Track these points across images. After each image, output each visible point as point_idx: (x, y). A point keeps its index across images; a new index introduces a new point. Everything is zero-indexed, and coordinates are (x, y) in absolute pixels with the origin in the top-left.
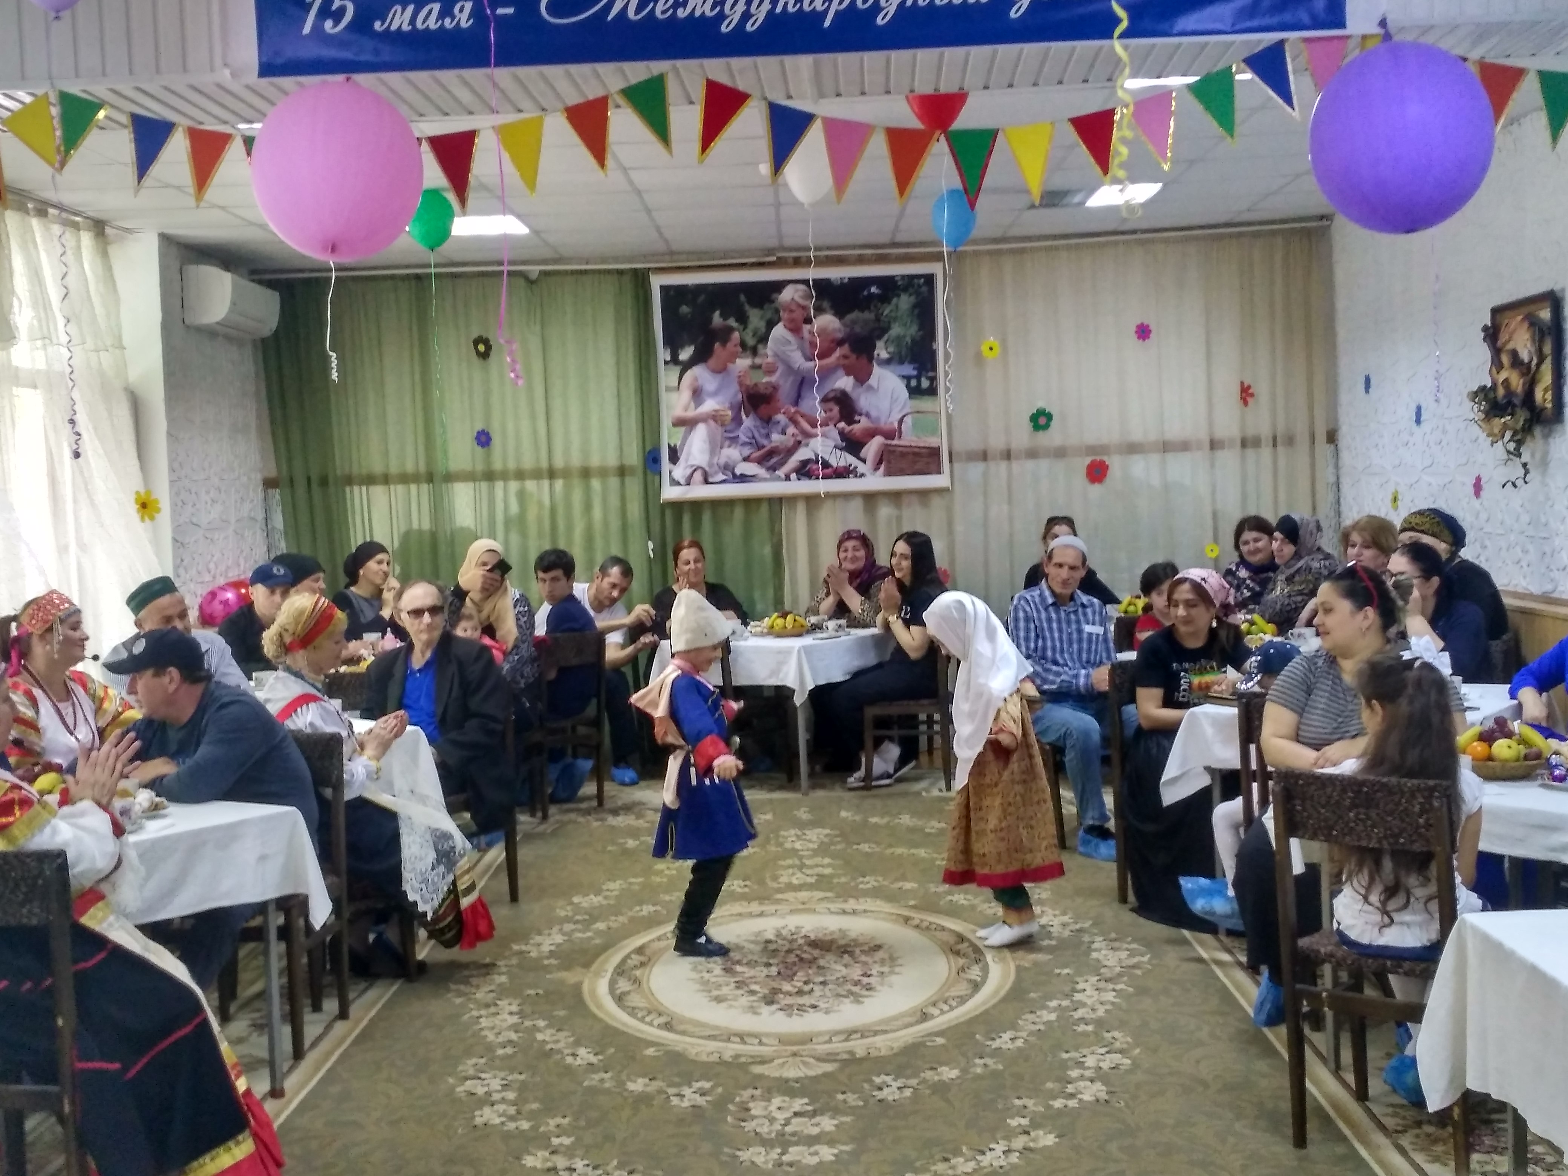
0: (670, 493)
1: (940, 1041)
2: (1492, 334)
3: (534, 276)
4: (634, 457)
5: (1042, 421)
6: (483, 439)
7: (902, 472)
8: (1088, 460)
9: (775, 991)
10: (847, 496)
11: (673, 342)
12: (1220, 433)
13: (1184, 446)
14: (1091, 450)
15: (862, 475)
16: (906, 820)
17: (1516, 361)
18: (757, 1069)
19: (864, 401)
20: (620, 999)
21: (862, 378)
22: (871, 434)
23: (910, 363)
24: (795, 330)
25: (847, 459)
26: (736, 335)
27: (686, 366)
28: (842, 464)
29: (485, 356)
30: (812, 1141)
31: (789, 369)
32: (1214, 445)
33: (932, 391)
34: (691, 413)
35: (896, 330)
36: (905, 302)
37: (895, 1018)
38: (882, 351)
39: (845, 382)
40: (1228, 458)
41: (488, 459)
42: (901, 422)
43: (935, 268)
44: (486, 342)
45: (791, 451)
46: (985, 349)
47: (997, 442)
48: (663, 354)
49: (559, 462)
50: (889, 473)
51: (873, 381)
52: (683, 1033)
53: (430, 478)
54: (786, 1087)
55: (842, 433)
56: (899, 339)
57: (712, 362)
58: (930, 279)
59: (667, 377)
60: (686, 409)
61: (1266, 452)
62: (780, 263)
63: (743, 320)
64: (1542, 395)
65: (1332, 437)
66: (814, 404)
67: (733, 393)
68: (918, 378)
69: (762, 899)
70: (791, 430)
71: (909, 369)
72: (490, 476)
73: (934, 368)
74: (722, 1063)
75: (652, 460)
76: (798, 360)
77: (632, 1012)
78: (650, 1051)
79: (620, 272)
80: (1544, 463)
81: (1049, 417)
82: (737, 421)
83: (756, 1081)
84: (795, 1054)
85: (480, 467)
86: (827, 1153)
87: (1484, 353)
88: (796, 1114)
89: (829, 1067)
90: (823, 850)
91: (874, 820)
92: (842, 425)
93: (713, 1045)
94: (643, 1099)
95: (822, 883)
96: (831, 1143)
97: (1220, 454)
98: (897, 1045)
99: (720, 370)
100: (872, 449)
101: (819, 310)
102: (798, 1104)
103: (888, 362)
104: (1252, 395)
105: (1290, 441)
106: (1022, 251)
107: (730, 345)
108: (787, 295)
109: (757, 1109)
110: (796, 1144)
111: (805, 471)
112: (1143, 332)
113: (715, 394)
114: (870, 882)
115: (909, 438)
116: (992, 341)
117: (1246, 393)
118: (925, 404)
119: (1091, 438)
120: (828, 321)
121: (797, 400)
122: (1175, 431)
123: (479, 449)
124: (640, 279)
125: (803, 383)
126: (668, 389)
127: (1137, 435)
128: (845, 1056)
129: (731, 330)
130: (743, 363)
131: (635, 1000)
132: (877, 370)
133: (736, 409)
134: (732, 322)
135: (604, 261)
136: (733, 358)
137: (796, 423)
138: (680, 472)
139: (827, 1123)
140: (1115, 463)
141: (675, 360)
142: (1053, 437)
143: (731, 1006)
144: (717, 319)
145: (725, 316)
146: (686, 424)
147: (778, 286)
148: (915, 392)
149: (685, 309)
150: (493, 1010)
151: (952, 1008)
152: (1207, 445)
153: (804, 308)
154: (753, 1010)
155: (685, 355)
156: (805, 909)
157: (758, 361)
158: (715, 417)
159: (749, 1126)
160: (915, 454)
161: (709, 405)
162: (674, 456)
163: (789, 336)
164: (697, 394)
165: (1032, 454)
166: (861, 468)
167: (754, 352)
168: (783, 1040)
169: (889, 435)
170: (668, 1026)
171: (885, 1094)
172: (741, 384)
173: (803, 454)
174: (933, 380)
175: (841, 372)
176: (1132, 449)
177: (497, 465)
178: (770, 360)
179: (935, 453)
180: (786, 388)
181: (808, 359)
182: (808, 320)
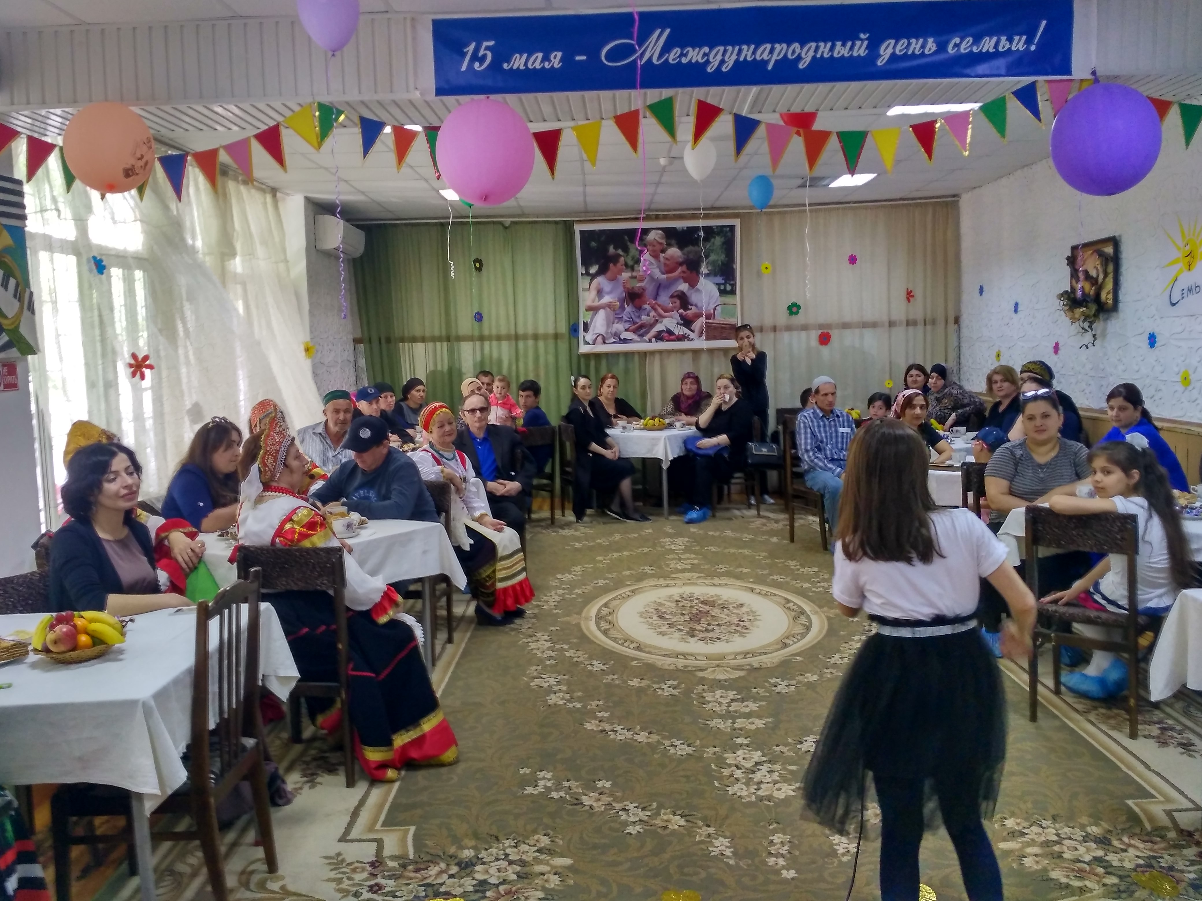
0: (584, 349)
1: (799, 659)
2: (1072, 261)
3: (507, 225)
4: (563, 328)
5: (794, 309)
6: (479, 317)
7: (715, 338)
8: (820, 332)
9: (693, 630)
10: (683, 352)
11: (586, 263)
12: (895, 317)
13: (874, 325)
14: (821, 326)
15: (692, 340)
16: (729, 533)
17: (1088, 276)
18: (700, 674)
19: (694, 298)
20: (605, 632)
21: (693, 284)
22: (698, 316)
23: (721, 276)
24: (656, 256)
25: (683, 330)
26: (622, 259)
27: (593, 277)
28: (681, 333)
29: (479, 269)
30: (748, 716)
31: (652, 278)
32: (891, 324)
33: (733, 292)
34: (596, 303)
35: (713, 257)
36: (718, 241)
37: (769, 645)
38: (704, 270)
39: (683, 287)
40: (899, 332)
41: (481, 328)
42: (715, 309)
43: (736, 222)
44: (480, 262)
45: (652, 326)
46: (763, 268)
47: (768, 321)
48: (581, 270)
49: (521, 331)
50: (707, 339)
51: (699, 286)
52: (649, 653)
53: (448, 339)
54: (718, 684)
55: (681, 316)
56: (713, 263)
57: (609, 274)
58: (732, 228)
59: (583, 283)
60: (593, 302)
61: (920, 328)
62: (648, 218)
63: (626, 250)
64: (1106, 296)
65: (957, 321)
66: (664, 299)
67: (620, 292)
68: (724, 284)
69: (665, 577)
70: (653, 313)
71: (720, 280)
72: (482, 338)
73: (734, 279)
74: (677, 670)
75: (574, 330)
76: (658, 274)
77: (615, 640)
78: (634, 663)
79: (556, 223)
80: (1104, 335)
81: (799, 307)
82: (622, 308)
83: (702, 681)
84: (718, 666)
85: (476, 333)
86: (759, 723)
87: (1067, 271)
88: (732, 700)
89: (742, 674)
90: (687, 550)
91: (711, 533)
92: (681, 311)
93: (669, 660)
94: (640, 691)
95: (694, 568)
96: (760, 717)
97: (894, 330)
98: (776, 661)
99: (613, 279)
100: (698, 324)
101: (669, 245)
102: (732, 694)
103: (707, 275)
104: (913, 296)
105: (934, 322)
106: (786, 212)
107: (619, 265)
108: (652, 236)
109: (709, 697)
110: (739, 717)
111: (659, 337)
112: (853, 260)
113: (609, 293)
114: (722, 568)
115: (719, 319)
116: (767, 264)
117: (910, 295)
118: (728, 299)
119: (821, 320)
120: (674, 251)
121: (656, 297)
122: (869, 317)
123: (476, 323)
124: (568, 227)
125: (659, 287)
126: (583, 290)
127: (847, 319)
128: (748, 667)
129: (620, 256)
130: (626, 275)
131: (613, 633)
132: (702, 280)
133: (622, 301)
134: (620, 252)
135: (547, 216)
136: (620, 272)
137: (655, 309)
138: (589, 337)
139: (753, 706)
140: (835, 334)
141: (587, 273)
142: (800, 319)
143: (671, 638)
144: (611, 250)
145: (616, 248)
146: (594, 309)
148: (723, 292)
149: (593, 244)
150: (534, 638)
151: (799, 640)
152: (887, 324)
153: (661, 244)
154: (683, 640)
155: (593, 270)
156: (690, 583)
157: (634, 274)
158: (609, 306)
159: (709, 707)
160: (722, 328)
161: (606, 299)
162: (586, 328)
163: (652, 260)
164: (600, 293)
165: (789, 328)
166: (692, 335)
167: (632, 269)
168: (709, 658)
169: (708, 317)
170: (638, 648)
171: (779, 689)
172: (624, 287)
173: (659, 327)
174: (733, 285)
175: (682, 280)
176: (846, 326)
177: (486, 332)
178: (641, 273)
180: (650, 289)
181: (663, 273)
182: (663, 251)
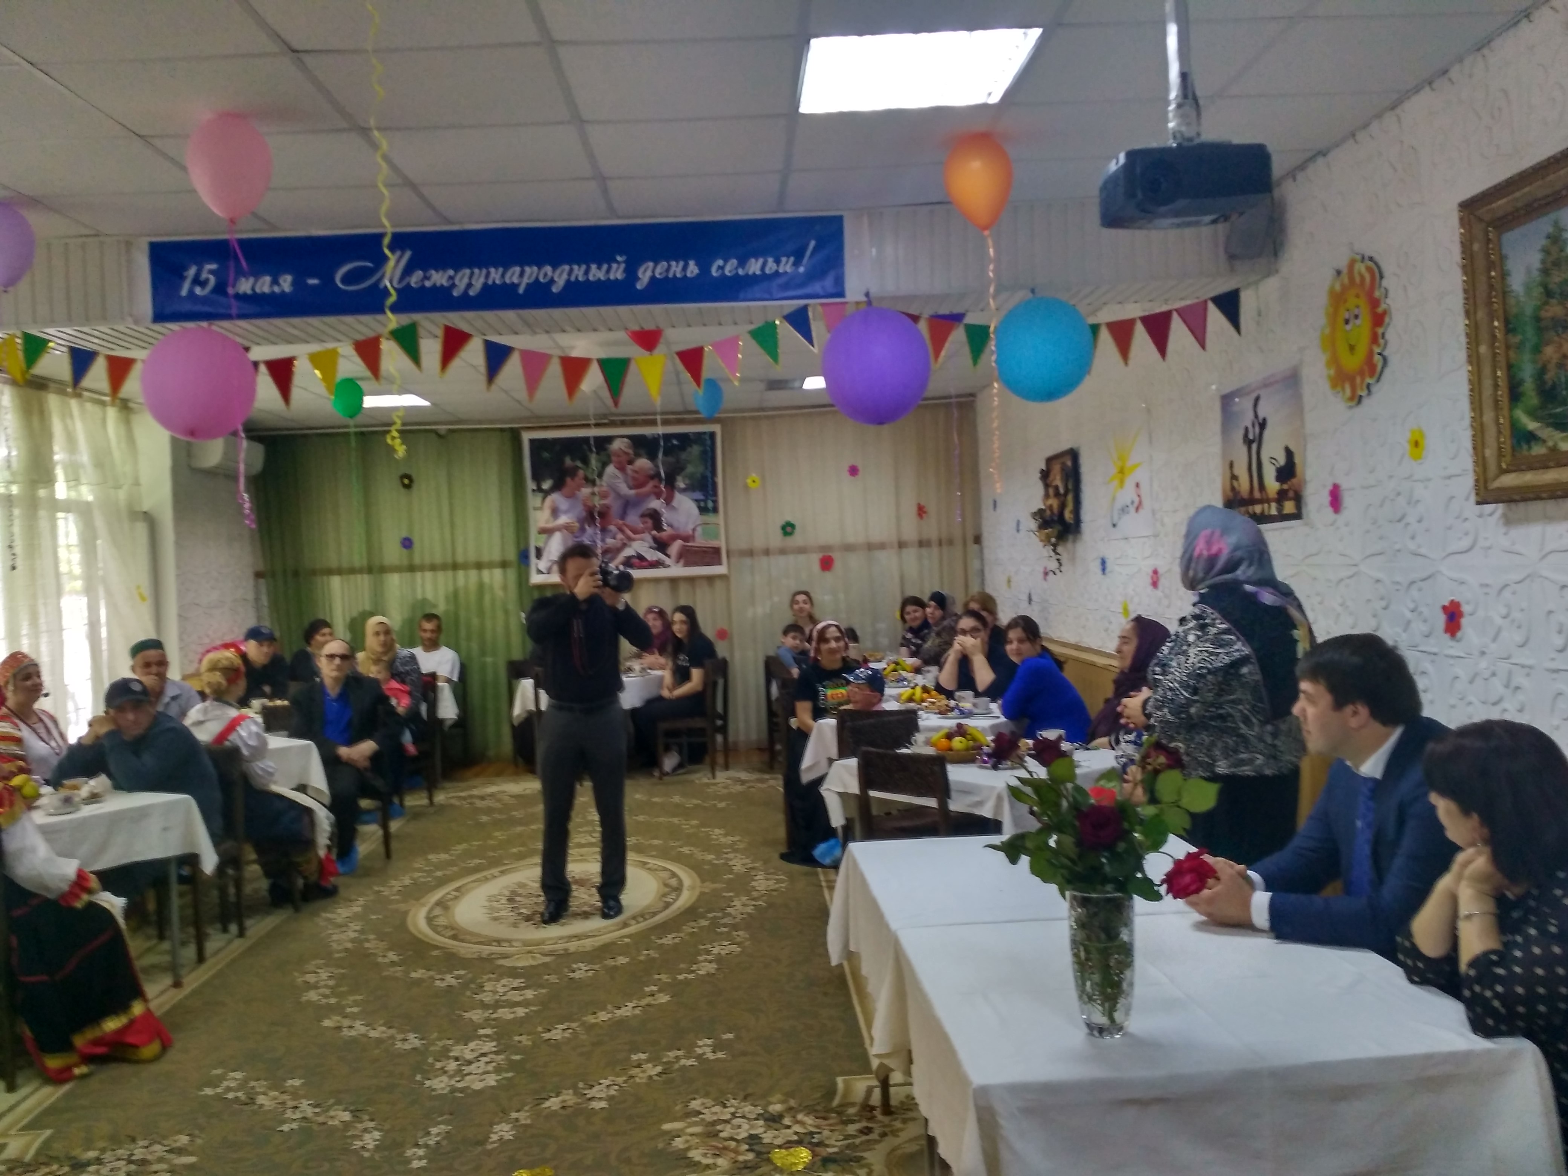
2: (1045, 476)
3: (443, 433)
4: (512, 555)
5: (789, 529)
6: (407, 543)
7: (695, 564)
8: (820, 555)
10: (658, 581)
11: (537, 477)
12: (905, 537)
13: (882, 546)
14: (823, 548)
15: (669, 566)
17: (1056, 493)
21: (669, 501)
22: (674, 538)
23: (700, 491)
24: (621, 469)
25: (657, 556)
27: (546, 493)
28: (655, 559)
29: (408, 487)
31: (619, 495)
32: (901, 545)
33: (715, 510)
34: (550, 525)
35: (690, 469)
38: (681, 483)
39: (656, 504)
41: (411, 557)
42: (694, 530)
43: (716, 428)
44: (409, 477)
45: (619, 550)
46: (749, 481)
47: (759, 543)
48: (531, 485)
49: (460, 559)
51: (675, 503)
53: (370, 570)
55: (655, 539)
56: (691, 476)
57: (566, 490)
58: (711, 435)
59: (534, 500)
60: (547, 522)
61: (935, 550)
62: (611, 424)
64: (1069, 515)
65: (978, 540)
66: (633, 518)
67: (580, 510)
68: (705, 501)
70: (620, 536)
72: (412, 568)
73: (715, 493)
75: (524, 557)
76: (624, 489)
79: (502, 430)
81: (793, 526)
82: (582, 530)
85: (405, 562)
87: (1041, 488)
92: (654, 532)
97: (905, 551)
99: (571, 496)
100: (675, 548)
101: (638, 455)
104: (925, 512)
105: (951, 542)
107: (577, 479)
108: (616, 445)
111: (631, 563)
112: (854, 471)
113: (566, 512)
115: (700, 541)
116: (754, 476)
117: (921, 511)
118: (710, 518)
119: (822, 540)
120: (643, 463)
121: (623, 515)
122: (876, 536)
123: (405, 551)
124: (515, 434)
125: (627, 505)
127: (851, 539)
129: (577, 468)
132: (679, 496)
133: (582, 521)
134: (579, 464)
135: (491, 422)
136: (578, 488)
137: (621, 530)
140: (838, 558)
141: (539, 489)
142: (797, 540)
144: (568, 461)
146: (547, 532)
149: (546, 455)
153: (626, 453)
158: (567, 527)
161: (563, 520)
162: (539, 553)
163: (617, 472)
164: (555, 512)
165: (783, 552)
166: (667, 561)
169: (686, 539)
172: (585, 505)
173: (628, 552)
175: (653, 497)
176: (849, 548)
177: (417, 561)
179: (717, 551)
180: (616, 507)
181: (631, 488)
182: (630, 462)
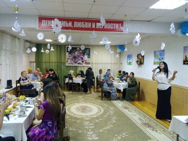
1: (99, 116)
9: (83, 111)
10: (82, 66)
18: (84, 119)
19: (84, 58)
20: (69, 112)
21: (84, 56)
23: (88, 55)
25: (82, 63)
26: (73, 52)
30: (91, 126)
36: (88, 50)
37: (94, 114)
38: (86, 54)
39: (82, 56)
40: (116, 65)
41: (50, 61)
43: (90, 47)
45: (77, 62)
50: (86, 64)
52: (76, 115)
54: (86, 121)
56: (87, 53)
67: (73, 57)
69: (79, 102)
70: (77, 60)
73: (90, 55)
74: (80, 118)
76: (78, 54)
78: (73, 117)
82: (73, 59)
83: (84, 120)
84: (87, 117)
86: (93, 127)
89: (90, 119)
90: (82, 98)
92: (82, 60)
93: (79, 116)
94: (74, 122)
95: (83, 101)
98: (96, 117)
99: (72, 55)
102: (89, 122)
109: (85, 123)
114: (88, 101)
118: (89, 59)
120: (81, 51)
121: (78, 58)
125: (79, 56)
132: (85, 55)
133: (73, 58)
139: (92, 124)
144: (71, 50)
147: (77, 48)
151: (99, 113)
152: (114, 64)
154: (81, 113)
156: (82, 103)
160: (88, 63)
162: (67, 62)
164: (69, 57)
168: (85, 116)
169: (86, 61)
170: (74, 114)
171: (96, 121)
179: (90, 63)
180: (77, 56)
182: (79, 51)
